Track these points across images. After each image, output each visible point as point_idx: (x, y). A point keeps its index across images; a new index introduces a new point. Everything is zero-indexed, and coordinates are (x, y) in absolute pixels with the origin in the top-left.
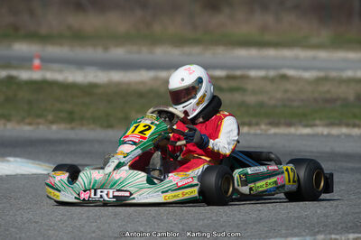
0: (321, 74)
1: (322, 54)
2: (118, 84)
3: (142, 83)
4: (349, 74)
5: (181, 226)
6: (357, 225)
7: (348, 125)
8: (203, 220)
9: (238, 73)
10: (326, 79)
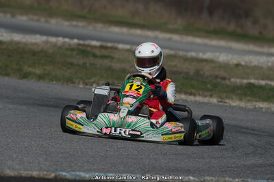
0: (172, 52)
1: (176, 37)
2: (18, 43)
3: (36, 44)
4: (193, 54)
5: (45, 156)
6: (178, 170)
7: (186, 93)
8: (63, 153)
9: (109, 45)
10: (174, 56)
